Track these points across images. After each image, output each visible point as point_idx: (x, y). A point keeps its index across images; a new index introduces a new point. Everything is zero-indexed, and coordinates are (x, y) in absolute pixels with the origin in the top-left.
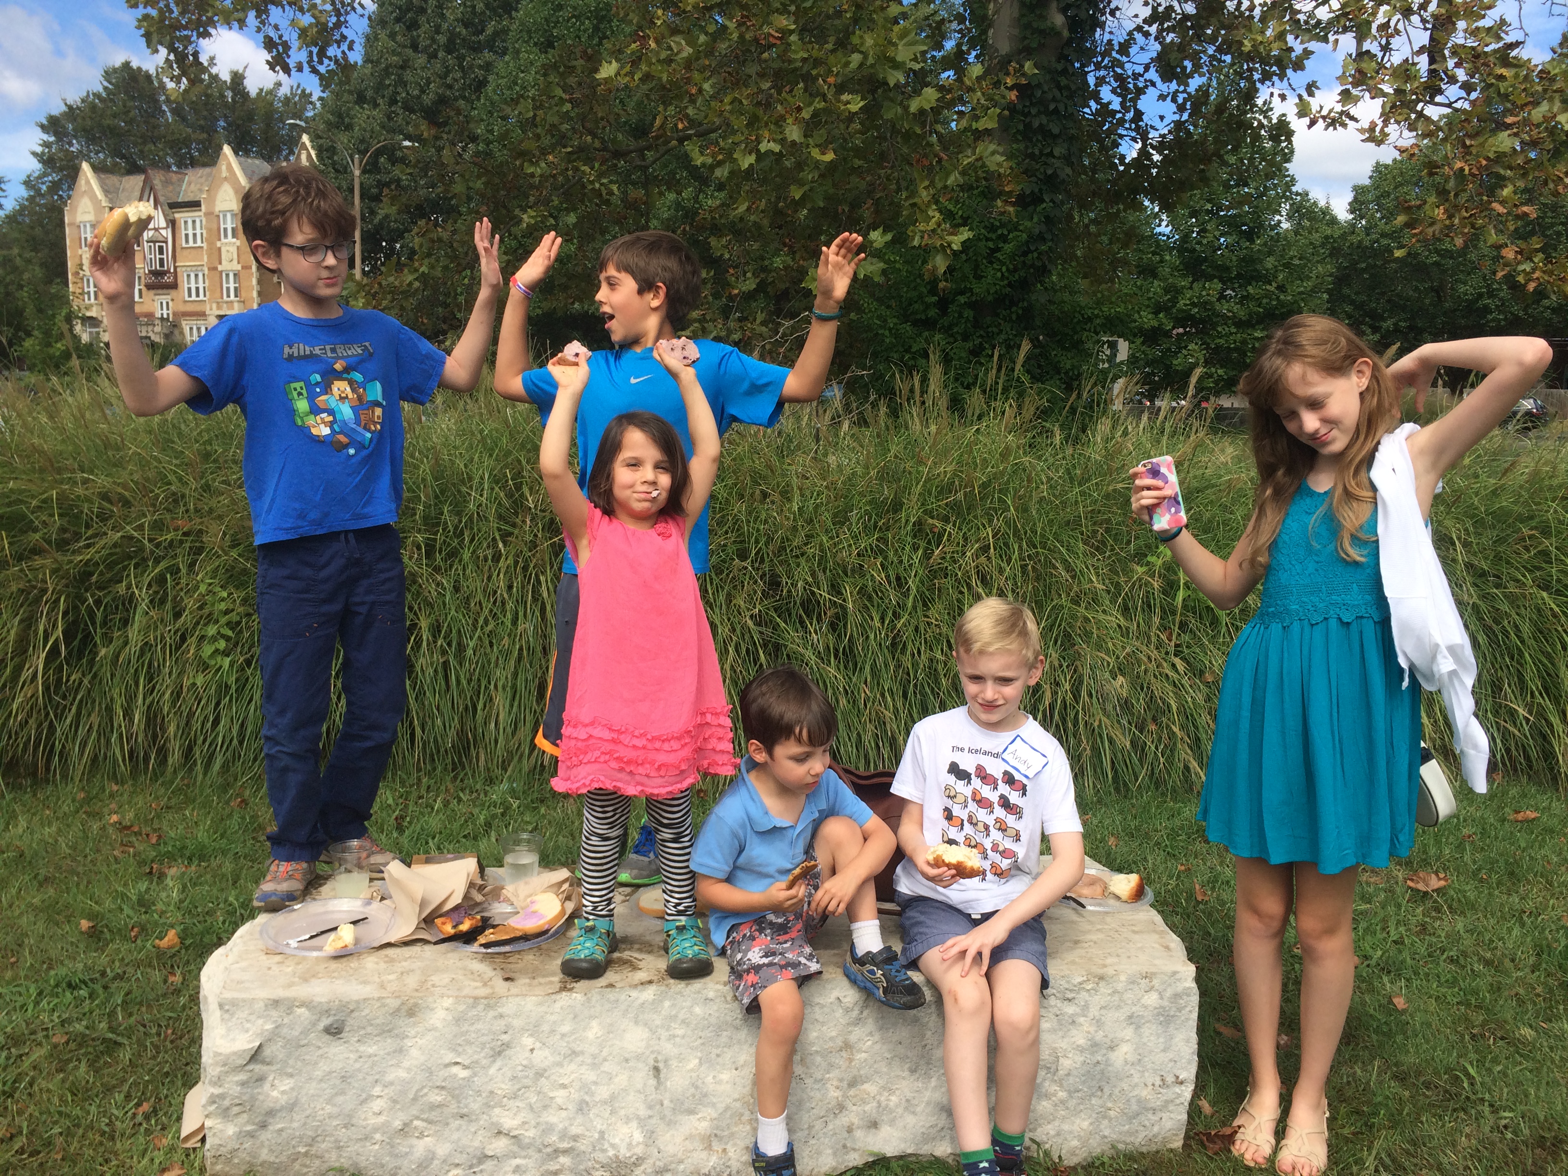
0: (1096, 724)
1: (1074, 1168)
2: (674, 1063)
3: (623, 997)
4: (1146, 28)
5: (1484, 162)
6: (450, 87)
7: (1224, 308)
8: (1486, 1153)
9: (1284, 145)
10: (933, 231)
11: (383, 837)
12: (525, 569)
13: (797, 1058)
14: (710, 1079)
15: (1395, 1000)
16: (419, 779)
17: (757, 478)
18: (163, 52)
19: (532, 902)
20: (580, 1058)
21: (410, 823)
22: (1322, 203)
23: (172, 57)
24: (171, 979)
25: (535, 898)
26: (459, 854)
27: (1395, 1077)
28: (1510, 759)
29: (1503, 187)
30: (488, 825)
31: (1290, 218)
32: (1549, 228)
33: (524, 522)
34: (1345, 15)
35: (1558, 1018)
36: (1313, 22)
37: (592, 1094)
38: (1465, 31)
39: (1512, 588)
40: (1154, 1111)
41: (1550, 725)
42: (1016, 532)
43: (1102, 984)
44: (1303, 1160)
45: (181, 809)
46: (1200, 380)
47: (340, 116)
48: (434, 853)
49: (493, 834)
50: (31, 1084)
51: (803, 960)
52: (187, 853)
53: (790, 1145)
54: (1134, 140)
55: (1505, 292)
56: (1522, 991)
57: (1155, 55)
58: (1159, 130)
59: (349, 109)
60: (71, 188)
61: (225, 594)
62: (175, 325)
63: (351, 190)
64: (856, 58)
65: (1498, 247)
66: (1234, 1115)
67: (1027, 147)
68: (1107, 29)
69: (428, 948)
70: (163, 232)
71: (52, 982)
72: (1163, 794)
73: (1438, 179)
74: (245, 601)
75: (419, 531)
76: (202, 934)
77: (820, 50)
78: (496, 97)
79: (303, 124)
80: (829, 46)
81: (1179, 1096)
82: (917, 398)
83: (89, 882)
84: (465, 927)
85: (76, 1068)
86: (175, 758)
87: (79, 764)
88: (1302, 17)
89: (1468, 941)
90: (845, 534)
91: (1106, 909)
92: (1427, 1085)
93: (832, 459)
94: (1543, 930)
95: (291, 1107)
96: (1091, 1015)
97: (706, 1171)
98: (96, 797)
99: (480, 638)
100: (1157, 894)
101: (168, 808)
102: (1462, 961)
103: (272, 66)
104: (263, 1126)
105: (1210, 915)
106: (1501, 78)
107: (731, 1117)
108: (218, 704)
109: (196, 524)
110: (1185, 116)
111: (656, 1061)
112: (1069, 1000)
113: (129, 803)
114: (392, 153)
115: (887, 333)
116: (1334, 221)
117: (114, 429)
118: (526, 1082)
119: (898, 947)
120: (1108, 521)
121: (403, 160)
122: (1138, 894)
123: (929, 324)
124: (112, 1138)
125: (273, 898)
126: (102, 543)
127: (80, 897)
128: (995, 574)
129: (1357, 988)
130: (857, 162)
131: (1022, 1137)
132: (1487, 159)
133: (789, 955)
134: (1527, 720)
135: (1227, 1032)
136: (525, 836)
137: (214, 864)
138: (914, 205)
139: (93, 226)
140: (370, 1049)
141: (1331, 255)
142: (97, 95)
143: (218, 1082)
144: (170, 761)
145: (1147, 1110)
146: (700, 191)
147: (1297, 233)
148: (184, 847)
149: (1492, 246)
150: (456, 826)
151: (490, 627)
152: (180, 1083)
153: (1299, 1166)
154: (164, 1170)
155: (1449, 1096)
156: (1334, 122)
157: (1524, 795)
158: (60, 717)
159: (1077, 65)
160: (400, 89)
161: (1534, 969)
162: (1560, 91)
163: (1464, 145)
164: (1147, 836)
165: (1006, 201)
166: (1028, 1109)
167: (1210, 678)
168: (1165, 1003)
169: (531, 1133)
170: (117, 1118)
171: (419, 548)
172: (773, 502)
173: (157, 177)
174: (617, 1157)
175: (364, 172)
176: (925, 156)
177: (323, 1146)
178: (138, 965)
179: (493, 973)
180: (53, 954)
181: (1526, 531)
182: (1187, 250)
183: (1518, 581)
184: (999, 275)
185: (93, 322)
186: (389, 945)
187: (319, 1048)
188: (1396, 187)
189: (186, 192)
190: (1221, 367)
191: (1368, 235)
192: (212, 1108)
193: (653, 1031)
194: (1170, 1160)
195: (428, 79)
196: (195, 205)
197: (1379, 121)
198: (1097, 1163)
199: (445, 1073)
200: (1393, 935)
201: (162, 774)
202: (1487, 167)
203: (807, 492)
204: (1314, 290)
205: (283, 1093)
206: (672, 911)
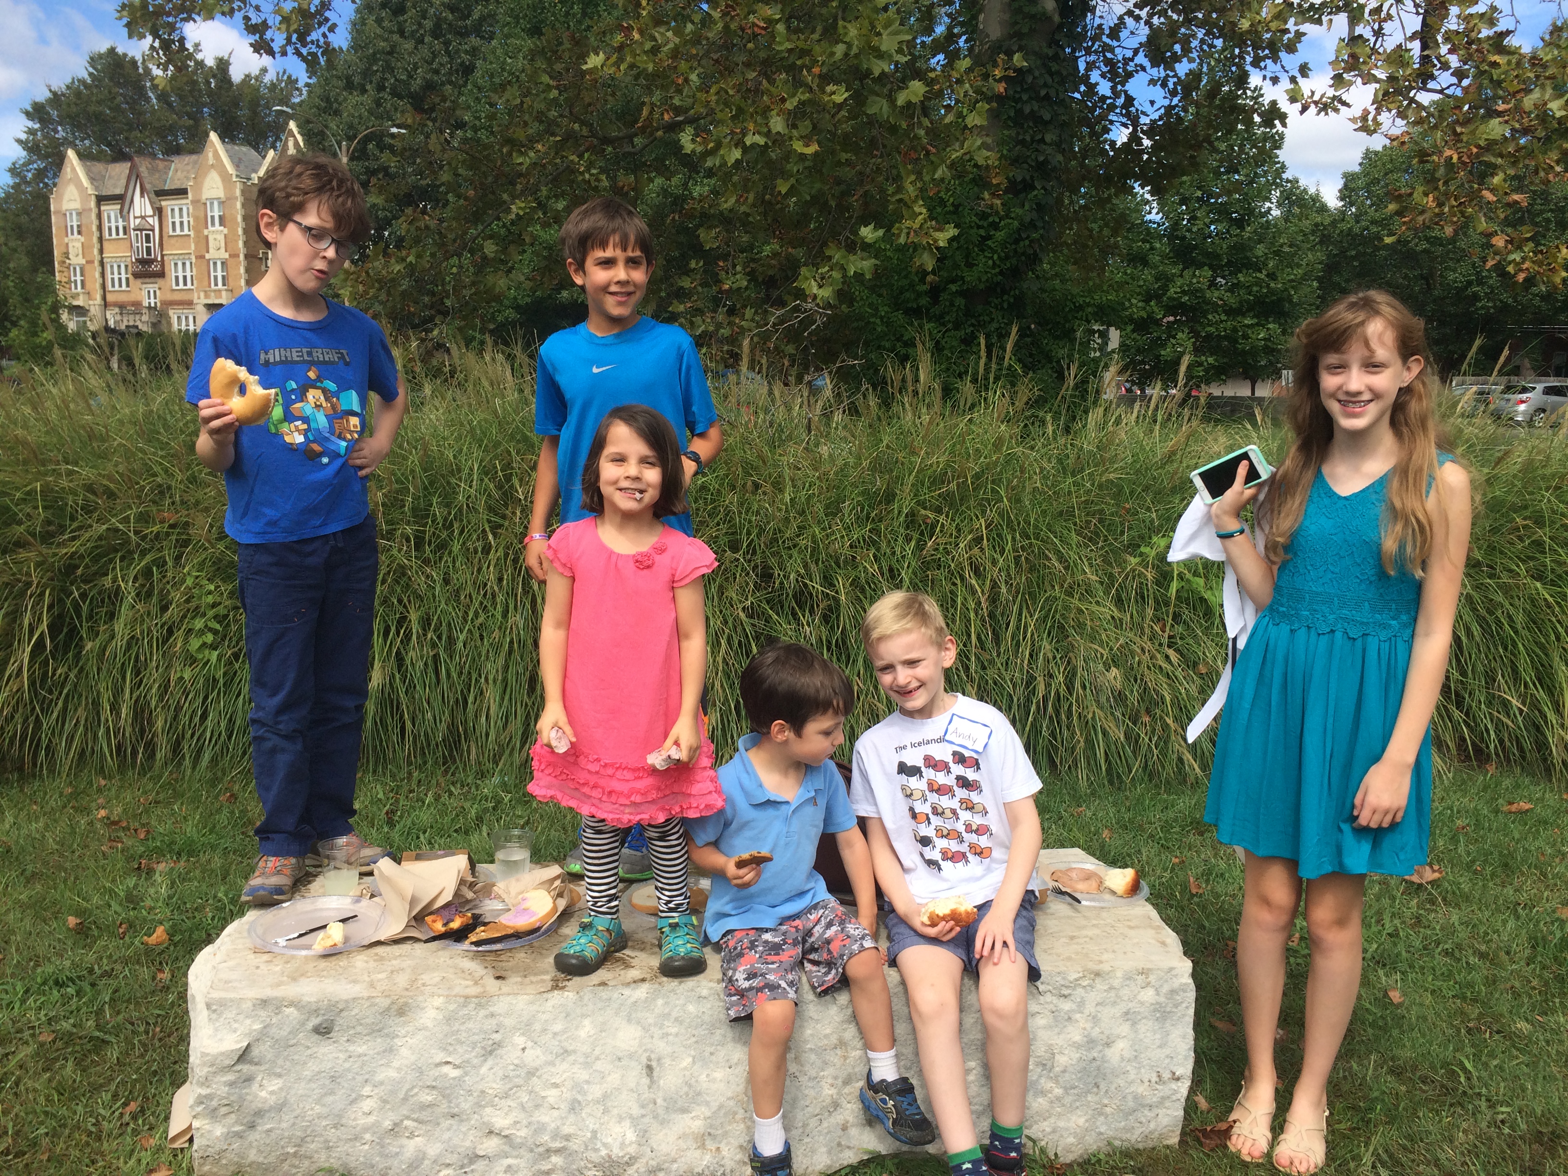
0: (1090, 716)
1: (1070, 1165)
2: (667, 1062)
3: (616, 995)
4: (1137, 12)
5: (1475, 150)
6: (437, 72)
7: (1214, 296)
8: (1483, 1149)
9: (1276, 130)
10: (920, 228)
11: (374, 832)
12: (515, 561)
13: (790, 1056)
14: (703, 1077)
15: (1391, 994)
16: (410, 774)
17: (748, 468)
18: (149, 39)
19: (524, 900)
20: (572, 1058)
21: (401, 817)
22: (1312, 191)
23: (157, 44)
24: (160, 976)
25: (526, 895)
26: (449, 850)
27: (1391, 1071)
28: (1504, 750)
29: (1493, 175)
30: (480, 819)
31: (1279, 205)
32: (1538, 215)
33: (514, 513)
35: (1554, 1011)
36: (1306, 5)
37: (584, 1093)
38: (1459, 17)
39: (1505, 579)
40: (1151, 1107)
41: (1544, 716)
42: (1009, 522)
43: (1098, 980)
44: (1301, 1155)
45: (169, 803)
46: (1189, 367)
47: (327, 100)
48: (425, 848)
49: (484, 828)
50: (17, 1084)
52: (176, 848)
53: (787, 1145)
54: (1125, 125)
55: (1494, 280)
56: (1517, 984)
57: (1144, 39)
58: (1151, 115)
59: (338, 94)
60: (56, 175)
61: (212, 587)
62: (163, 315)
64: (841, 48)
65: (1490, 235)
66: (1230, 1110)
67: (1018, 134)
68: (1098, 13)
69: (418, 946)
70: (150, 220)
71: (39, 980)
72: (1156, 786)
73: (1428, 166)
74: (231, 594)
75: (408, 523)
76: (191, 931)
77: (806, 40)
78: (484, 84)
79: (289, 110)
80: (816, 36)
81: (1176, 1092)
82: (910, 389)
83: (76, 878)
84: (456, 924)
85: (63, 1067)
86: (163, 752)
87: (66, 759)
89: (1463, 934)
90: (838, 526)
91: (1102, 904)
92: (1424, 1080)
93: (824, 450)
94: (1538, 922)
95: (280, 1108)
96: (1087, 1012)
97: (699, 1170)
98: (84, 792)
99: (470, 631)
100: (1152, 887)
101: (157, 802)
102: (1457, 954)
103: (256, 48)
104: (252, 1126)
105: (1204, 908)
106: (1495, 64)
107: (726, 1114)
108: (206, 698)
109: (182, 516)
110: (1175, 101)
111: (649, 1059)
112: (1065, 996)
113: (117, 798)
114: (379, 138)
115: (878, 321)
116: (1324, 208)
117: (98, 420)
118: (518, 1081)
120: (1101, 511)
121: (391, 148)
122: (1134, 889)
123: (915, 313)
124: (99, 1139)
125: (262, 892)
126: (87, 535)
127: (68, 894)
128: (988, 565)
130: (846, 155)
132: (1478, 147)
134: (1521, 711)
135: (1223, 1026)
136: (516, 832)
137: (203, 858)
138: (900, 201)
139: (79, 214)
140: (360, 1048)
141: (1321, 242)
142: (82, 82)
143: (205, 1082)
144: (158, 756)
145: (1143, 1106)
146: (690, 177)
147: (1287, 220)
148: (173, 842)
149: (1481, 233)
150: (447, 820)
151: (481, 620)
152: (168, 1082)
153: (1296, 1162)
154: (151, 1171)
155: (1447, 1091)
156: (1326, 107)
157: (1517, 786)
158: (46, 710)
159: (1068, 50)
160: (387, 76)
161: (1529, 961)
162: (1551, 78)
163: (1455, 132)
164: (1141, 828)
165: (993, 194)
167: (1204, 671)
168: (1162, 999)
169: (523, 1133)
170: (104, 1118)
171: (408, 540)
172: (765, 493)
173: (144, 165)
174: (610, 1156)
175: (352, 159)
176: (913, 149)
177: (312, 1146)
178: (126, 962)
179: (484, 972)
180: (40, 951)
181: (1519, 521)
182: (1177, 238)
183: (1511, 571)
184: (990, 262)
185: (80, 311)
186: (379, 943)
187: (308, 1048)
188: (1386, 174)
189: (172, 179)
190: (1211, 355)
191: (1357, 222)
192: (200, 1109)
193: (646, 1029)
194: (1167, 1157)
195: (415, 64)
196: (182, 192)
197: (1372, 109)
198: (1093, 1160)
199: (435, 1072)
200: (1389, 928)
201: (150, 769)
202: (1478, 155)
203: (799, 483)
204: (1306, 277)
205: (272, 1093)
206: (664, 908)
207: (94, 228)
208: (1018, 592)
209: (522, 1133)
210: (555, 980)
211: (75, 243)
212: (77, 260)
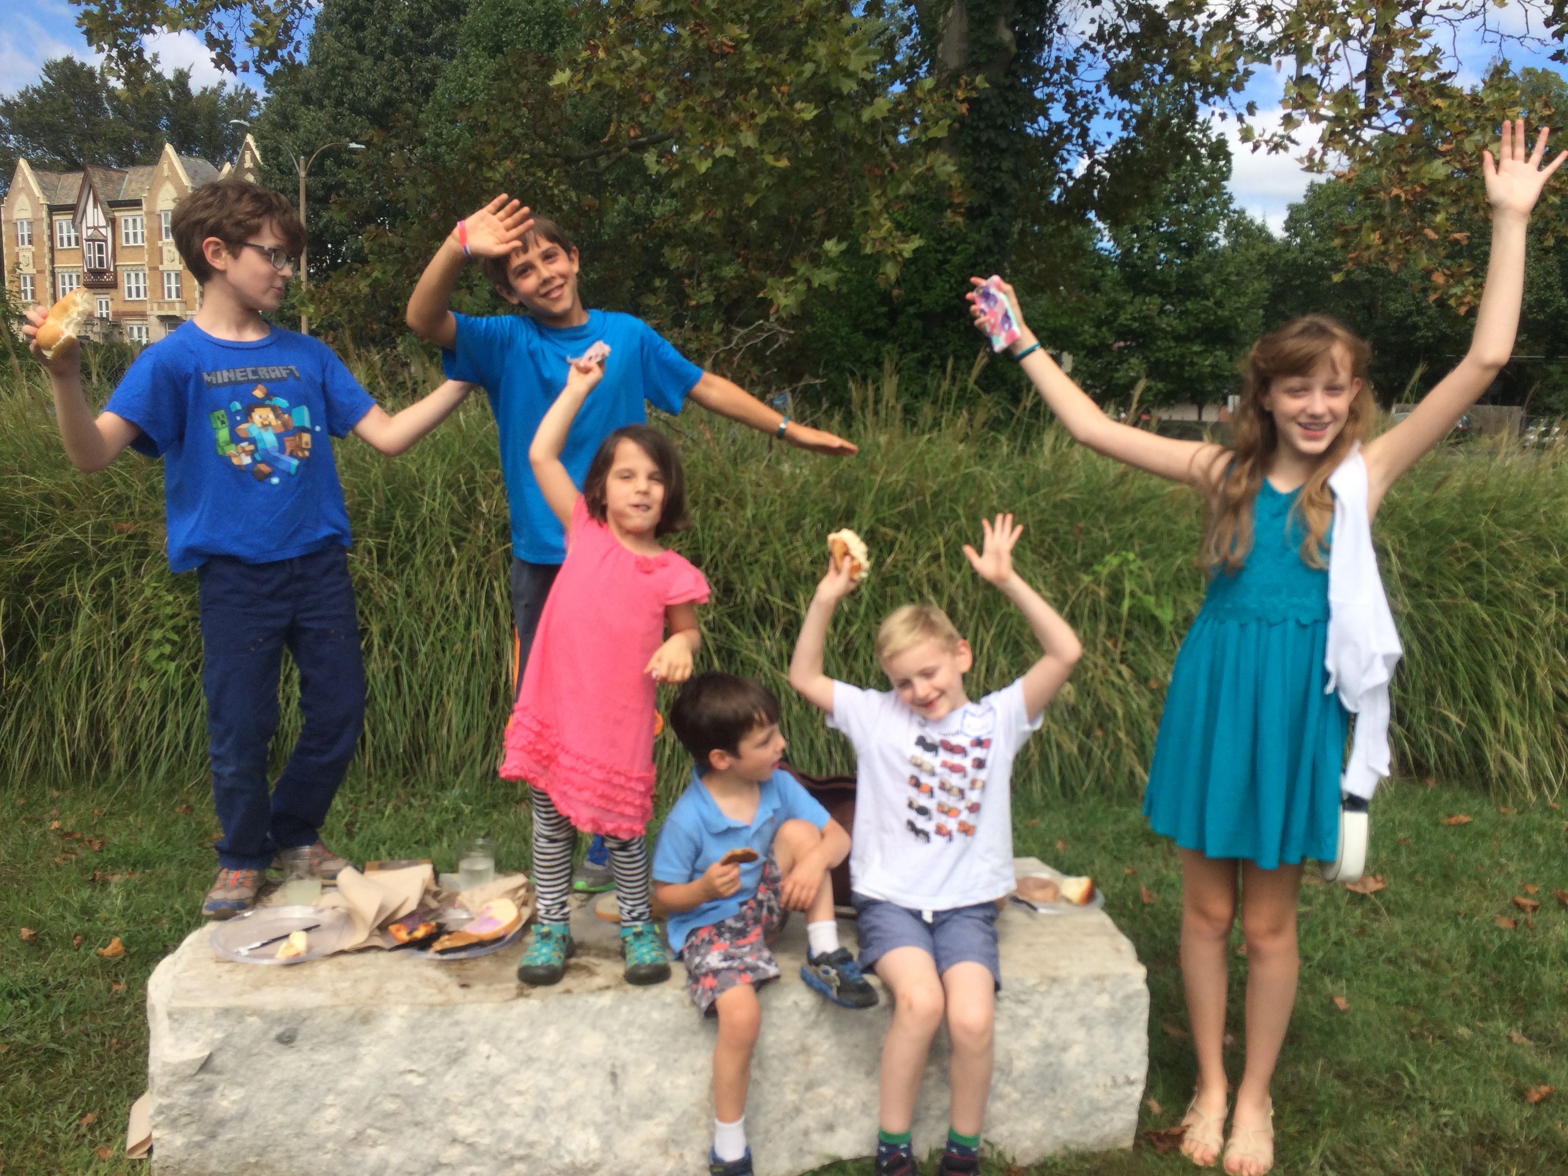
1: (1027, 1169)
2: (631, 1069)
3: (580, 1003)
4: (1093, 44)
5: (1418, 189)
6: (397, 89)
7: (1163, 323)
8: (1427, 1151)
9: (1222, 163)
10: (885, 239)
12: (478, 574)
13: (754, 1062)
14: (667, 1084)
15: (1337, 1001)
16: (370, 786)
18: (107, 49)
19: (488, 908)
20: (537, 1065)
21: (360, 828)
22: (1258, 221)
23: (114, 53)
24: (115, 988)
25: (491, 904)
26: (412, 860)
27: (1338, 1076)
28: (1443, 764)
29: (1435, 213)
30: (440, 831)
31: (1227, 235)
32: (1478, 250)
33: (477, 527)
34: (1287, 37)
35: (1493, 1017)
36: (1255, 44)
37: (549, 1101)
38: (1403, 59)
39: (1444, 599)
40: (1105, 1111)
41: (1481, 732)
43: (1055, 986)
44: (1250, 1158)
45: (125, 815)
46: (1143, 393)
47: (285, 117)
48: (386, 859)
49: (445, 840)
51: (762, 964)
52: (131, 860)
53: (748, 1150)
54: (1081, 155)
55: (1435, 312)
56: (1458, 991)
57: (1104, 73)
58: (1106, 146)
59: (295, 110)
60: (7, 185)
61: (170, 598)
62: (116, 325)
63: (297, 192)
64: (809, 68)
65: (1431, 271)
66: (1182, 1113)
67: (975, 161)
68: (1055, 46)
69: (382, 955)
70: (103, 231)
72: (1109, 799)
73: (1374, 203)
74: (191, 606)
75: (370, 535)
76: (148, 943)
77: (774, 59)
78: (445, 101)
79: (247, 124)
80: (783, 56)
81: (1129, 1096)
82: (871, 408)
83: (29, 890)
84: (420, 933)
85: (18, 1079)
86: (118, 763)
87: (19, 770)
88: (1244, 39)
89: (1405, 943)
90: (798, 542)
91: (1059, 912)
92: (1369, 1083)
93: (786, 468)
94: (1478, 931)
95: (241, 1117)
96: (1044, 1017)
98: (36, 803)
99: (432, 644)
100: (1107, 896)
101: (111, 814)
102: (1400, 961)
103: (217, 63)
104: (213, 1136)
105: (1155, 917)
106: (1436, 108)
107: (688, 1122)
108: (163, 709)
109: (141, 526)
110: (1130, 134)
111: (613, 1066)
112: (1023, 1002)
113: (71, 809)
114: (338, 155)
115: (839, 342)
116: (1269, 239)
118: (483, 1089)
119: (854, 951)
120: (1056, 531)
121: (349, 163)
122: (1089, 897)
123: (877, 334)
124: (55, 1150)
125: (224, 907)
126: (44, 545)
127: (20, 905)
128: (946, 582)
129: (1300, 989)
130: (809, 173)
131: (976, 1139)
132: (1422, 186)
133: (749, 960)
134: (1459, 726)
135: (1174, 1032)
136: (478, 841)
137: (160, 870)
138: (865, 213)
139: (30, 223)
140: (323, 1057)
141: (1267, 272)
142: (36, 91)
143: (166, 1092)
144: (114, 767)
145: (1099, 1110)
146: (653, 197)
147: (1234, 250)
148: (127, 854)
149: (1424, 269)
150: (407, 831)
151: (443, 631)
152: (125, 1093)
153: (1246, 1165)
155: (1390, 1095)
156: (1276, 145)
157: (1456, 800)
159: (1024, 81)
160: (346, 91)
161: (1470, 969)
162: (1492, 119)
163: (1400, 172)
164: (1094, 840)
165: (954, 212)
166: (983, 1110)
167: (1153, 684)
168: (1117, 1005)
169: (487, 1140)
170: (60, 1130)
171: (370, 552)
172: (726, 509)
173: (97, 176)
174: (573, 1163)
175: (309, 174)
176: (878, 166)
177: (274, 1156)
178: (81, 973)
179: (448, 980)
181: (1458, 543)
182: (1127, 265)
183: (1449, 591)
184: (947, 286)
186: (342, 952)
187: (270, 1057)
188: (1330, 207)
189: (126, 190)
190: (1162, 380)
191: (1302, 252)
192: (160, 1119)
193: (610, 1036)
194: (1121, 1160)
195: (374, 81)
196: (136, 204)
197: (1319, 147)
198: (1050, 1163)
199: (399, 1081)
200: (1334, 936)
201: (105, 779)
202: (1421, 194)
203: (761, 500)
204: (1251, 306)
205: (234, 1102)
206: (627, 917)
207: (46, 238)
208: (974, 608)
209: (485, 1141)
210: (520, 988)
211: (26, 253)
212: (28, 270)
